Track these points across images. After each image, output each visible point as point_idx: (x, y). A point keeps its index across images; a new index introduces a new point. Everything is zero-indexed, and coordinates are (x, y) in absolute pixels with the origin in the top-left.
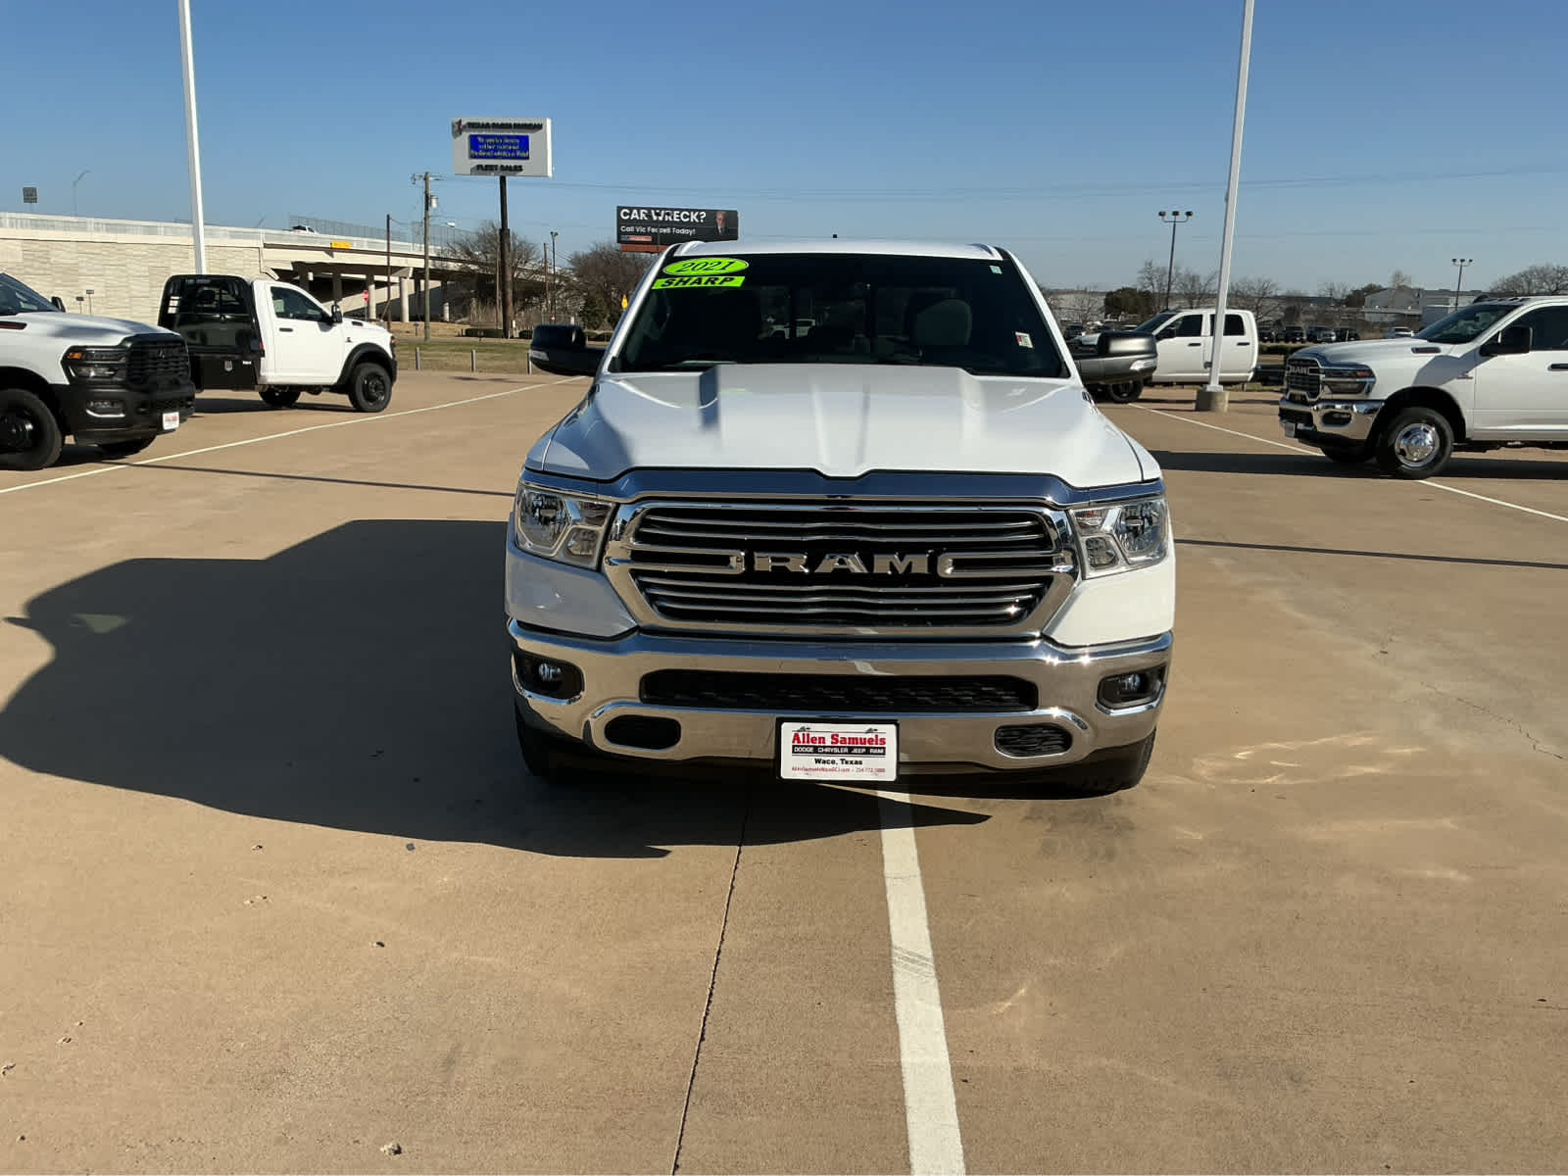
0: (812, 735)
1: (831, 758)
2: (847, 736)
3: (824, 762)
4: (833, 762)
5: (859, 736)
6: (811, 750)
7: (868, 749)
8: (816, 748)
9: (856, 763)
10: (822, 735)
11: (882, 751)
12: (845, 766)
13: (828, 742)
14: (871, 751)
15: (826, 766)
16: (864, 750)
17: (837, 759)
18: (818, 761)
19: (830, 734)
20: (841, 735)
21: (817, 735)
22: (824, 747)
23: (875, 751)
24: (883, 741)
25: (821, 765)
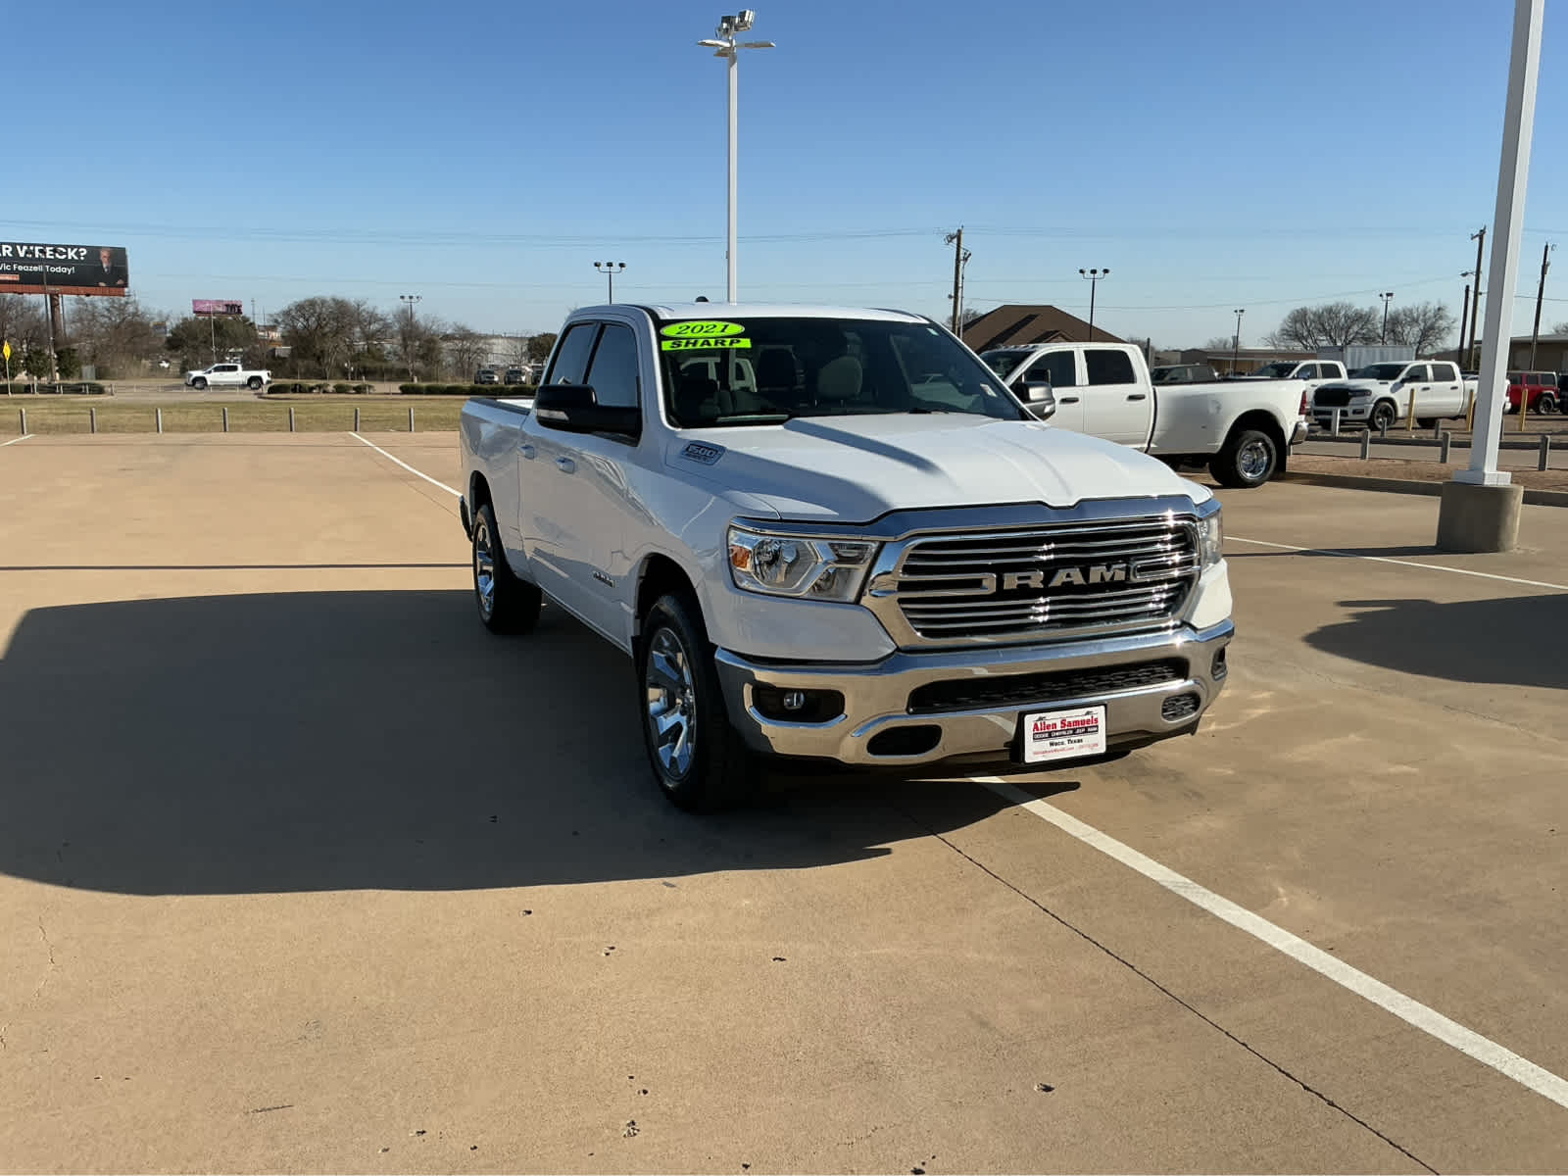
0: (1047, 723)
1: (1060, 740)
2: (1071, 720)
3: (1056, 744)
4: (1063, 743)
5: (1079, 719)
6: (1047, 735)
7: (1086, 728)
8: (1050, 734)
9: (1079, 741)
10: (1054, 721)
11: (1095, 729)
12: (1071, 745)
13: (1059, 728)
14: (1089, 730)
15: (1058, 747)
16: (1084, 730)
17: (1065, 740)
18: (1052, 744)
19: (1060, 721)
20: (1068, 720)
21: (1050, 723)
22: (1056, 731)
23: (1091, 730)
24: (1096, 720)
25: (1054, 747)
